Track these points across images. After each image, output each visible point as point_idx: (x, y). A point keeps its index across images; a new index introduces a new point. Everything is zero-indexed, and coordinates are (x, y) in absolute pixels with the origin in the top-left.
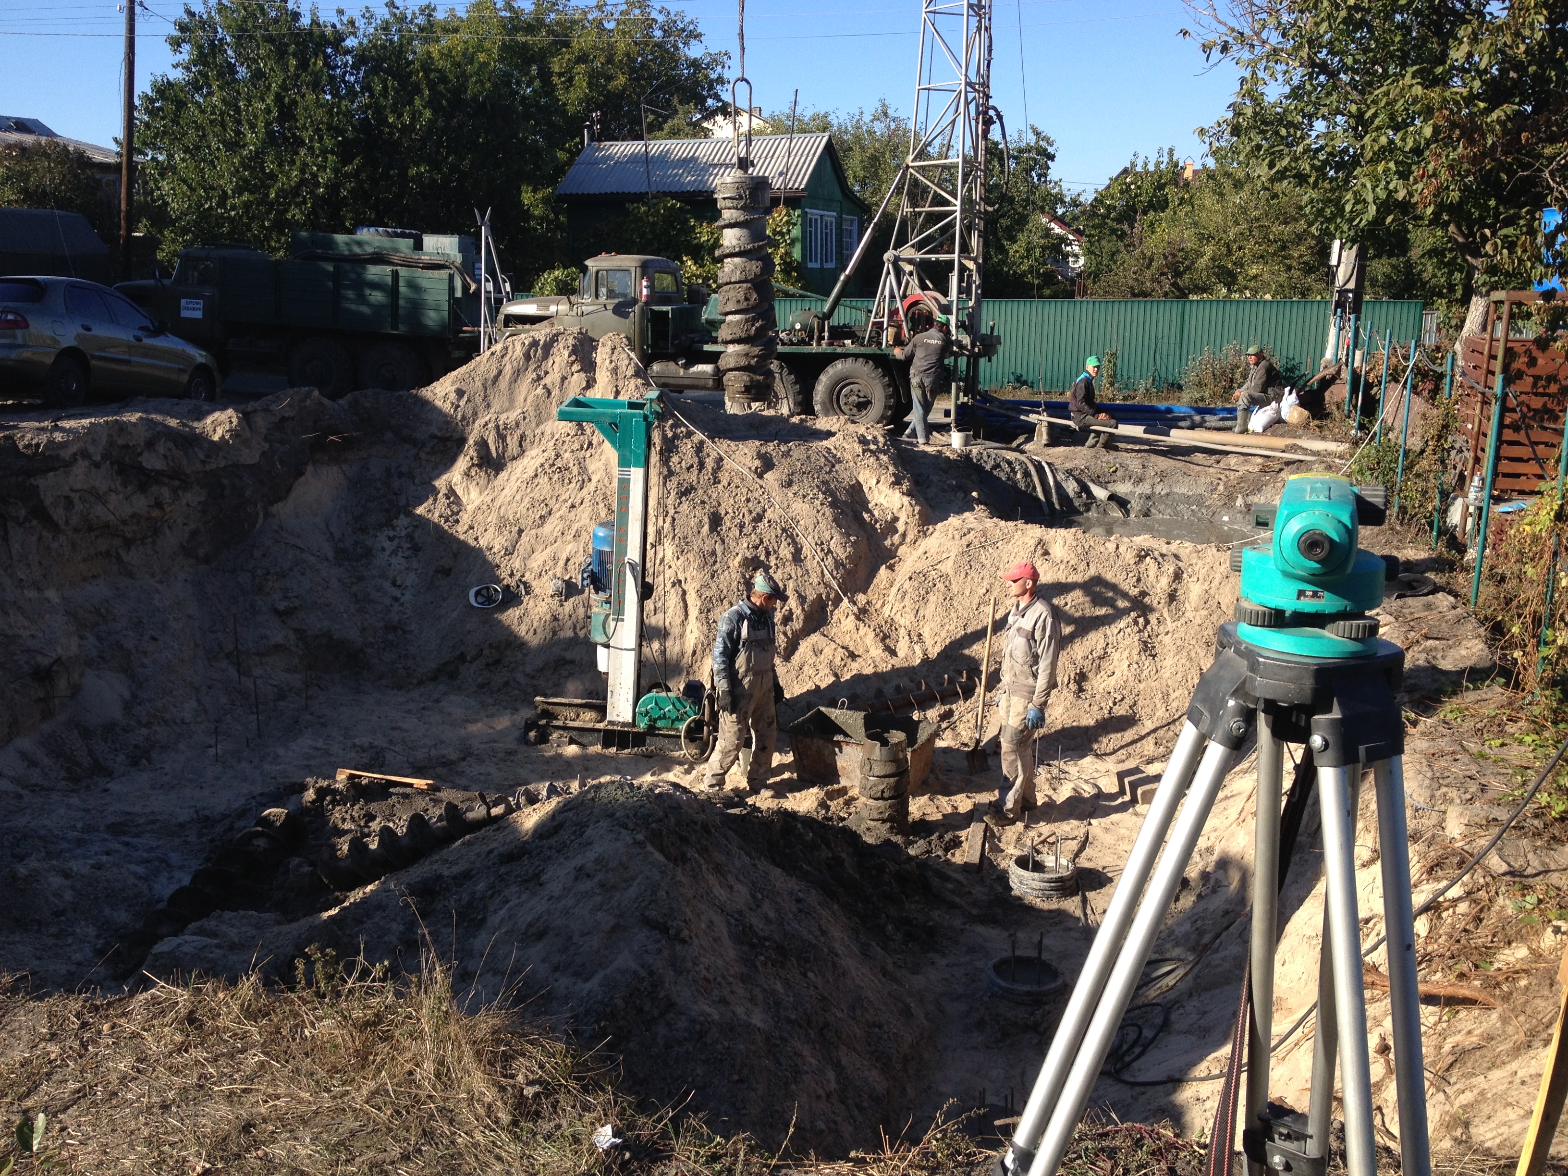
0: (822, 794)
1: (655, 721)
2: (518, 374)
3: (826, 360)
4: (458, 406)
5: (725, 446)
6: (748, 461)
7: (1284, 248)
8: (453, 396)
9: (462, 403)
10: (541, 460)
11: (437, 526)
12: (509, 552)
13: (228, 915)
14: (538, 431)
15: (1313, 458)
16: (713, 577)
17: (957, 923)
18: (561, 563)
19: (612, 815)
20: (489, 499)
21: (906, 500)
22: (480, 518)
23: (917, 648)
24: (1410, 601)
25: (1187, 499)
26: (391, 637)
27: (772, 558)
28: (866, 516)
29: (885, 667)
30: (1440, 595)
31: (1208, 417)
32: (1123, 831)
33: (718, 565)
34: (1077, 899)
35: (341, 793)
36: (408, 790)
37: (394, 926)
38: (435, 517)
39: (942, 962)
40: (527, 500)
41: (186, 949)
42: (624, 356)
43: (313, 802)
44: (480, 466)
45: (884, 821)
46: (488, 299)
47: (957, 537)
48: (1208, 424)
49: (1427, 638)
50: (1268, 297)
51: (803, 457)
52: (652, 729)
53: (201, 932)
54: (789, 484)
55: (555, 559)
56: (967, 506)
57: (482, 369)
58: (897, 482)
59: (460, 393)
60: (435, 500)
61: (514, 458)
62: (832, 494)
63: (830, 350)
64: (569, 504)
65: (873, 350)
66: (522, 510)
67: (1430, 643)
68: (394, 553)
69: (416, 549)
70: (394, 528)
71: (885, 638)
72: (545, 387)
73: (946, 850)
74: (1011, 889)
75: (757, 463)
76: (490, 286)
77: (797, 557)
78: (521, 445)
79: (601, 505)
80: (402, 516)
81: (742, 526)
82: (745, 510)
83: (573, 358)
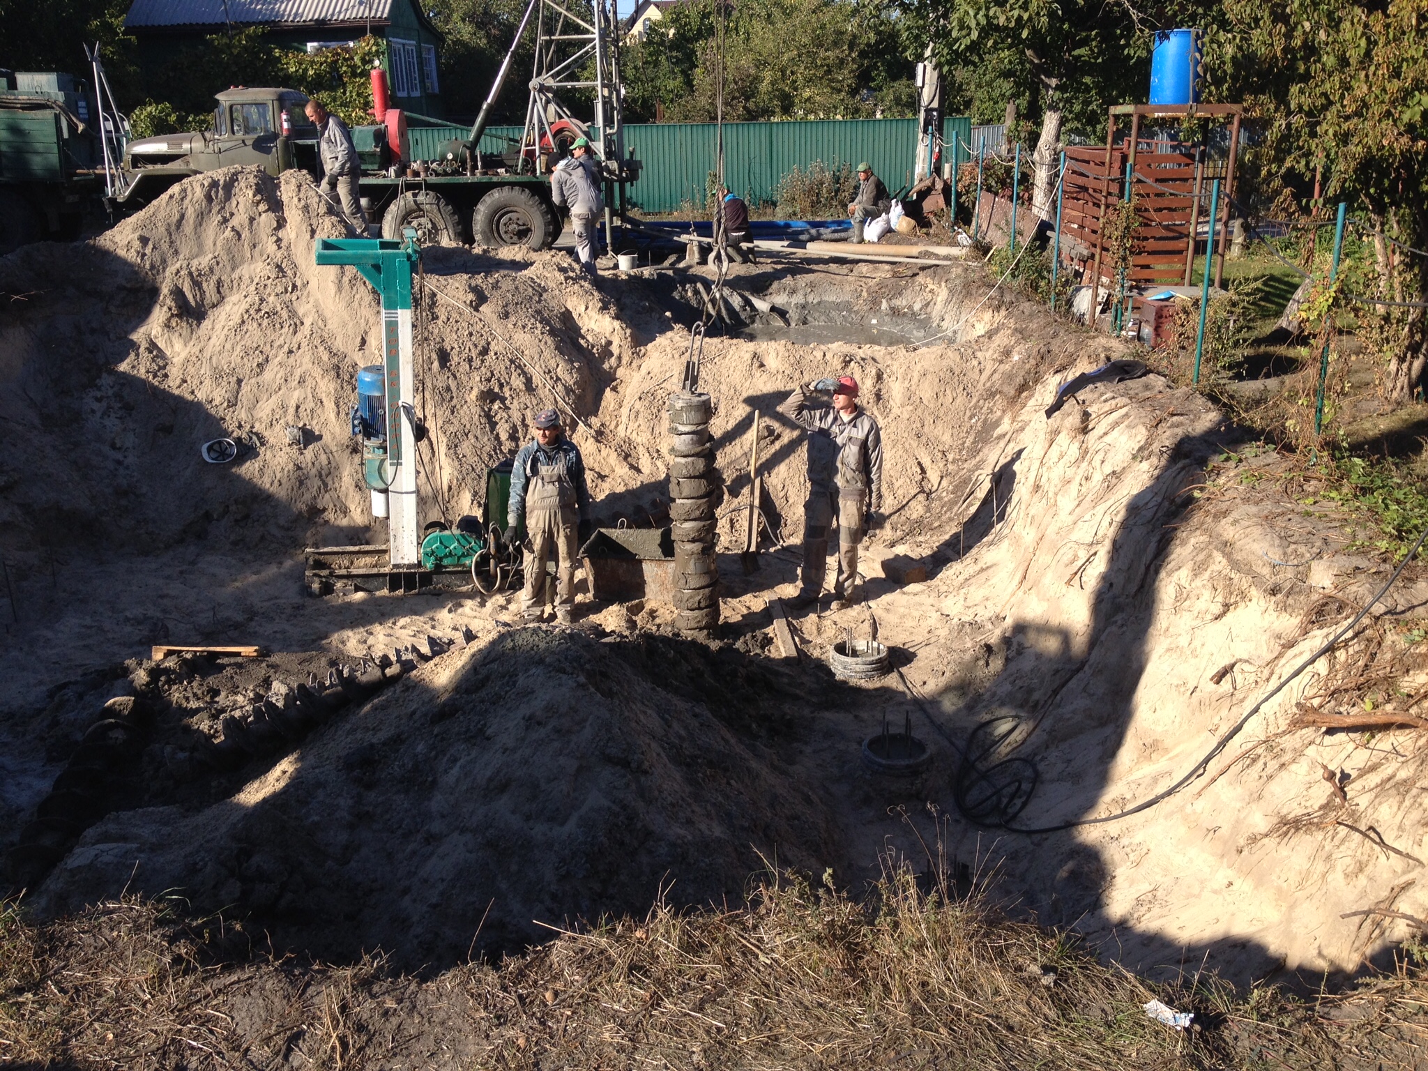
0: (624, 611)
1: (441, 559)
2: (201, 217)
3: (480, 190)
4: (144, 255)
5: (435, 281)
6: (461, 294)
7: (829, 72)
8: (137, 244)
9: (148, 250)
10: (244, 306)
11: (144, 382)
12: (232, 404)
13: (125, 815)
14: (235, 275)
15: (949, 263)
16: (453, 412)
17: (806, 712)
18: (292, 410)
19: (541, 661)
20: (196, 350)
21: (617, 324)
22: (191, 370)
23: (659, 463)
24: (1130, 383)
25: (837, 306)
26: (123, 502)
27: (506, 389)
28: (582, 342)
29: (635, 484)
30: (1151, 376)
31: (822, 230)
32: (902, 610)
33: (455, 401)
34: (895, 675)
35: (174, 671)
36: (239, 660)
37: (342, 802)
38: (142, 373)
39: (808, 750)
40: (238, 348)
41: (106, 858)
42: (311, 193)
43: (148, 684)
44: (180, 316)
45: (701, 629)
46: (110, 140)
47: (677, 356)
48: (825, 237)
49: (1173, 415)
50: (839, 117)
51: (512, 287)
52: (438, 568)
53: (105, 838)
54: (506, 316)
55: (284, 407)
56: (665, 327)
57: (162, 214)
58: (604, 308)
59: (144, 240)
60: (137, 355)
61: (214, 306)
62: (548, 323)
63: (485, 179)
64: (286, 349)
65: (528, 177)
66: (236, 358)
67: (1175, 419)
68: (105, 414)
69: (128, 408)
70: (99, 389)
71: (627, 455)
72: (233, 229)
73: (763, 647)
74: (834, 675)
75: (471, 296)
76: (110, 125)
77: (529, 387)
78: (219, 292)
79: (321, 349)
80: (104, 375)
81: (470, 360)
82: (469, 344)
83: (258, 197)
